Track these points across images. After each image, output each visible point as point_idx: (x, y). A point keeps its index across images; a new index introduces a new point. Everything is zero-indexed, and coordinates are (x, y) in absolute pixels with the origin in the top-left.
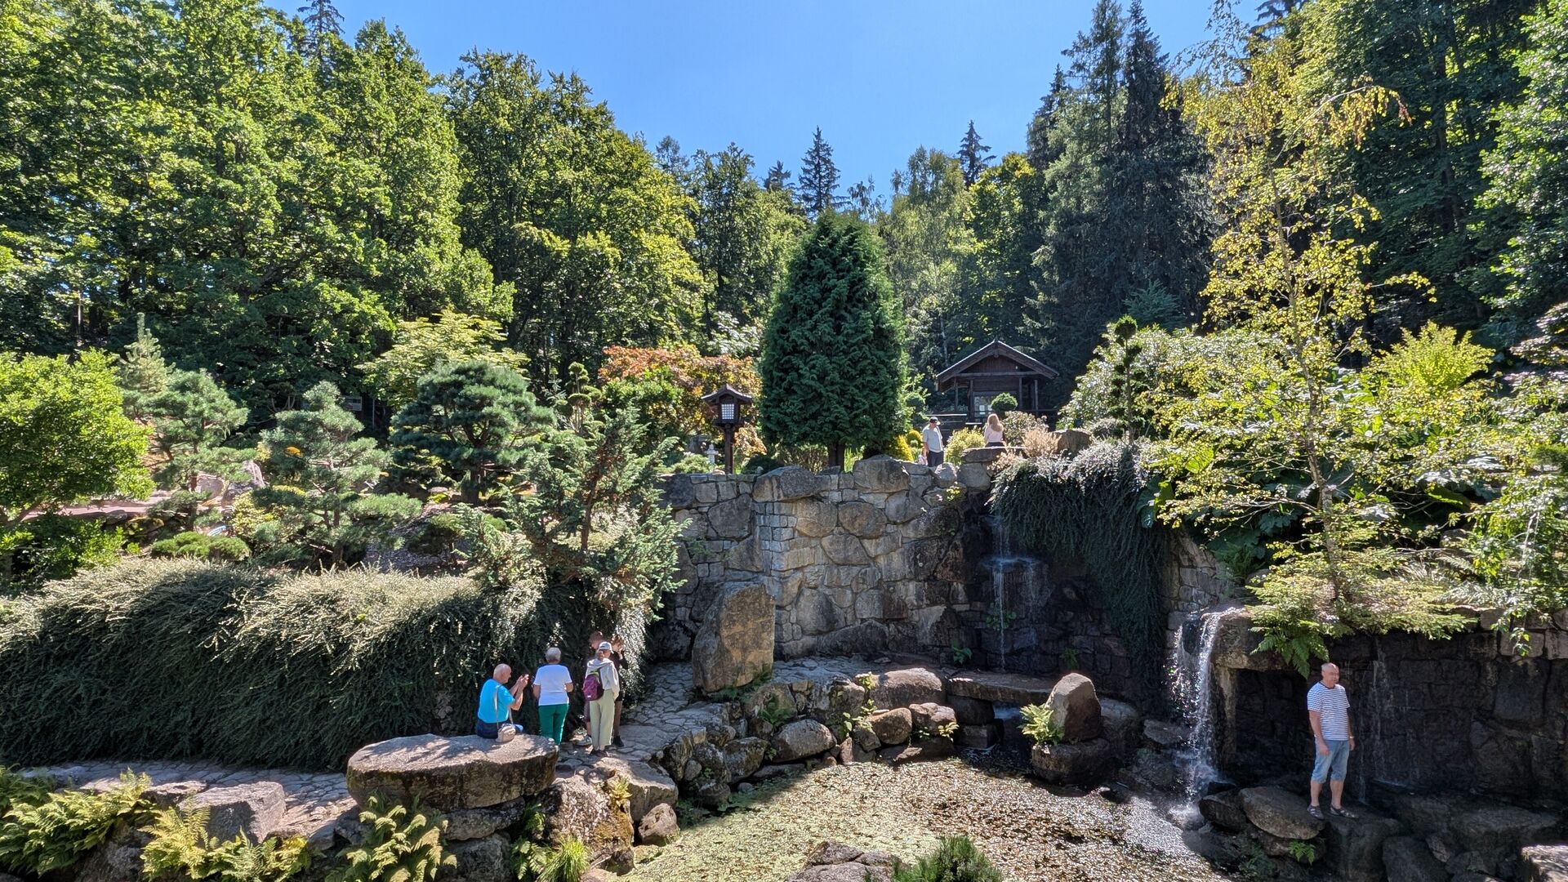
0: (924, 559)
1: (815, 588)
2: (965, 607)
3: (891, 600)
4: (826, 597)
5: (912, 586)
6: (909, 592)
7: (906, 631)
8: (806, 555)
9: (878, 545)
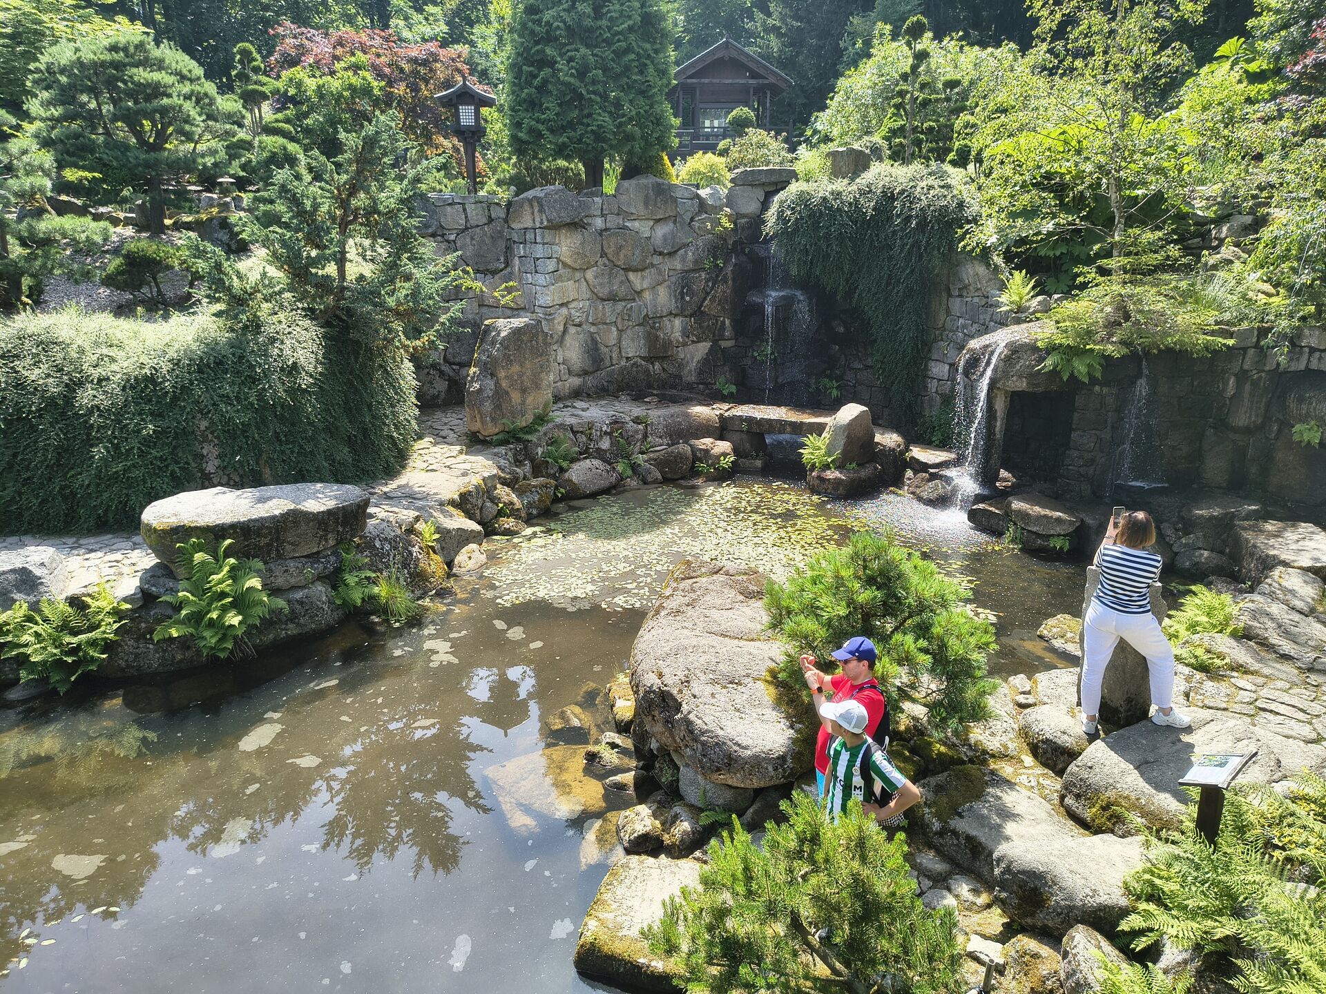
0: (691, 293)
1: (580, 325)
2: (729, 344)
3: (657, 337)
4: (591, 334)
5: (677, 322)
6: (675, 328)
7: (672, 370)
8: (570, 288)
9: (643, 278)
